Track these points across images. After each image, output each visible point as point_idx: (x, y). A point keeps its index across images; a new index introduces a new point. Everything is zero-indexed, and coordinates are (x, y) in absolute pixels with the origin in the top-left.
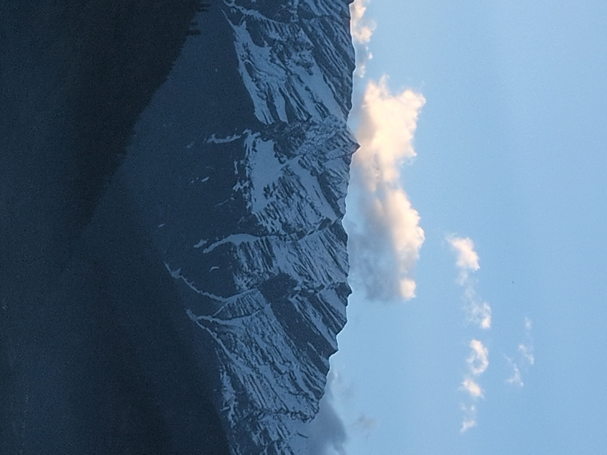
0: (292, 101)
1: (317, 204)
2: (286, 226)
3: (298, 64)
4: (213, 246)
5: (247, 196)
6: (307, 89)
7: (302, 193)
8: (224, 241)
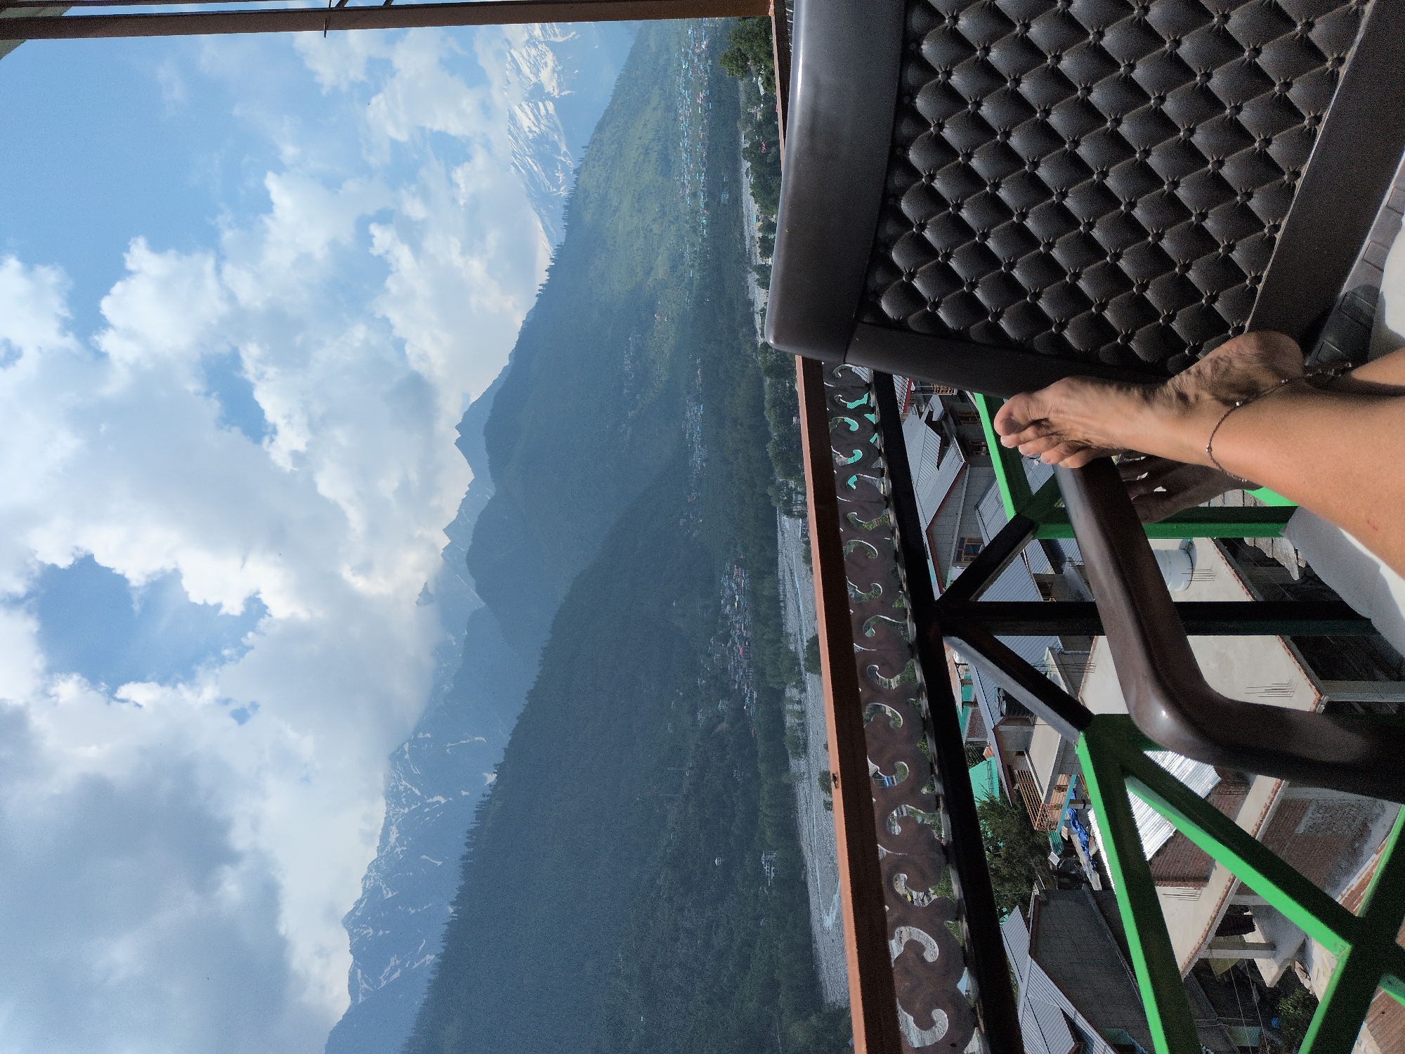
0: (537, 113)
1: (521, 59)
2: (536, 46)
3: (535, 132)
4: (571, 36)
5: (556, 63)
6: (530, 119)
7: (528, 64)
8: (566, 38)
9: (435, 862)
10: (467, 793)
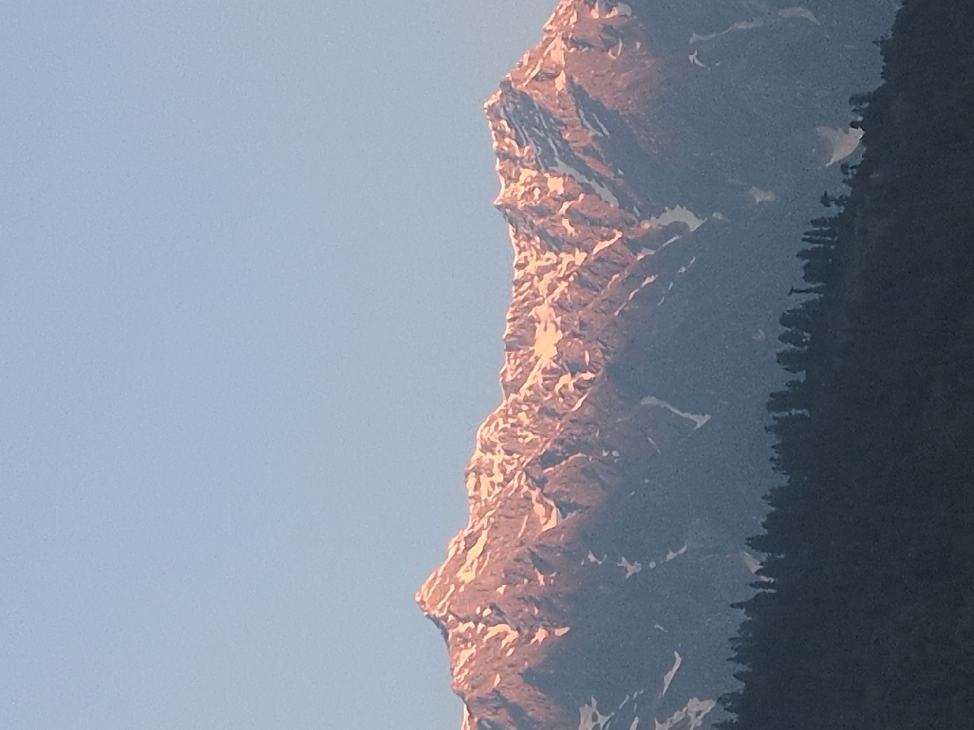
9: (686, 415)
10: (769, 196)
